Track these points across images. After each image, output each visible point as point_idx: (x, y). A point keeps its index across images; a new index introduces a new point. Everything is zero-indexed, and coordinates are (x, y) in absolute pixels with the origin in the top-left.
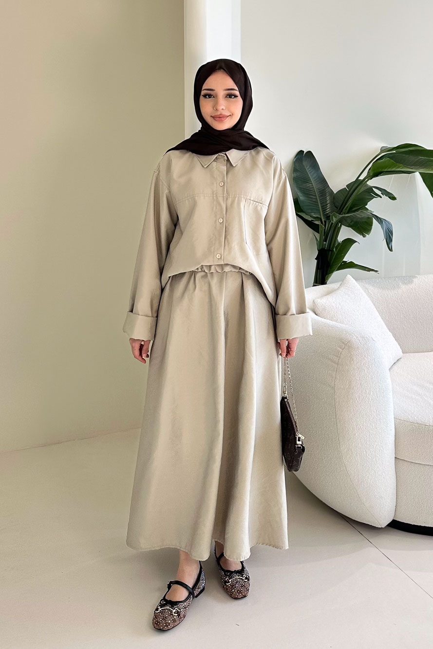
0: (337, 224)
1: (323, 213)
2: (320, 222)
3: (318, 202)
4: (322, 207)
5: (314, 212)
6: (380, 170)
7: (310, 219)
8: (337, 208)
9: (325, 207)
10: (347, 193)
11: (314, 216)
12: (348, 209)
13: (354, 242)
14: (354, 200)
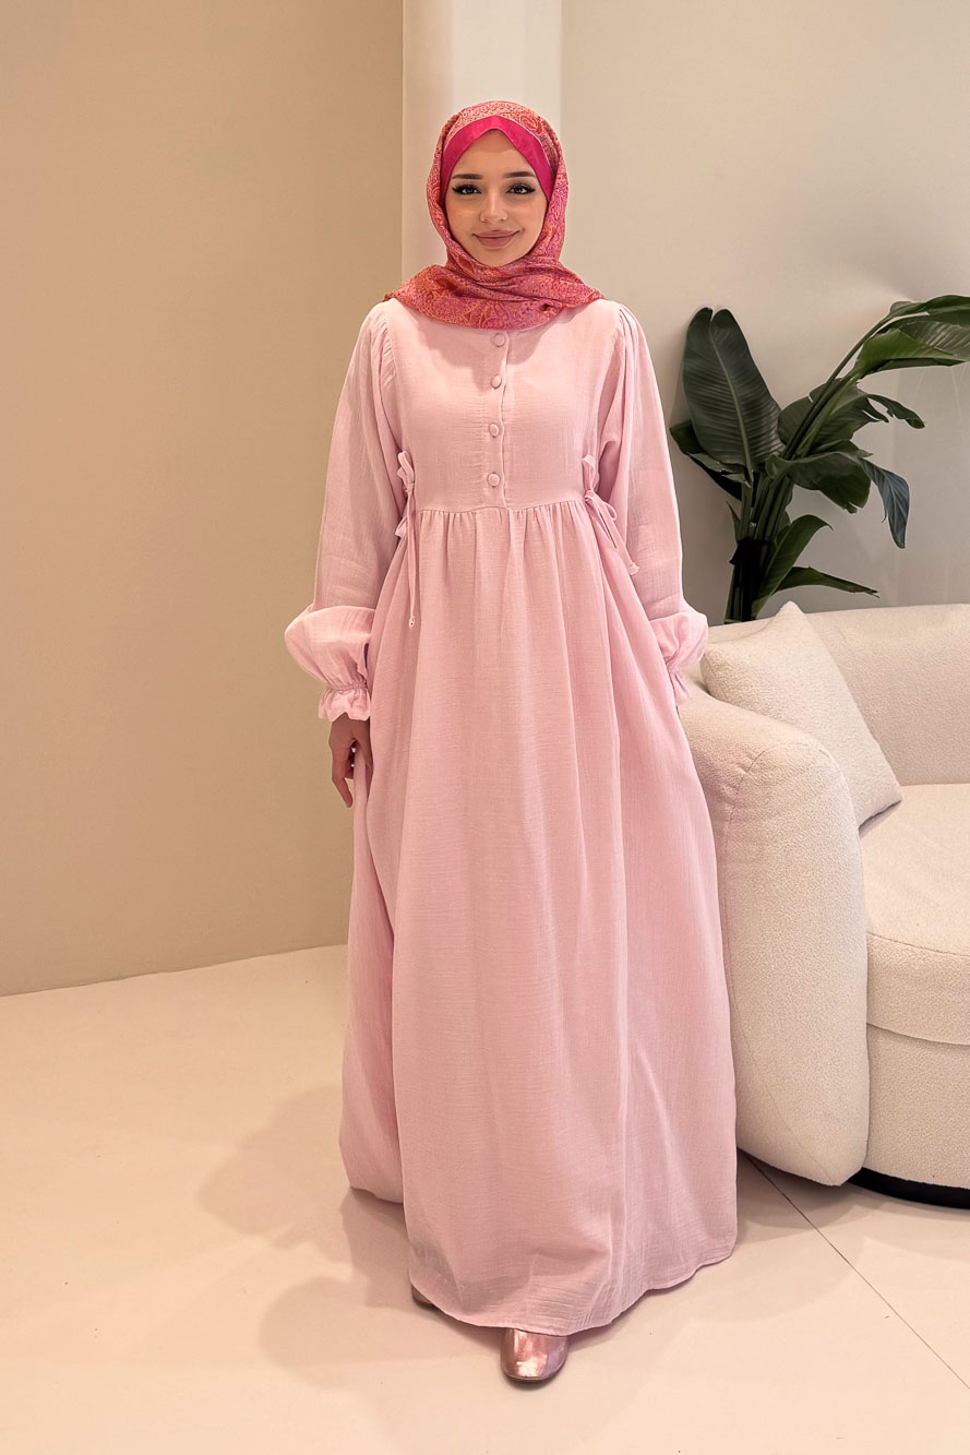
0: (783, 479)
1: (751, 455)
2: (743, 476)
3: (740, 431)
4: (749, 440)
5: (732, 453)
6: (882, 357)
7: (719, 468)
8: (785, 443)
9: (756, 443)
10: (811, 406)
11: (728, 462)
12: (808, 447)
13: (823, 524)
14: (824, 425)
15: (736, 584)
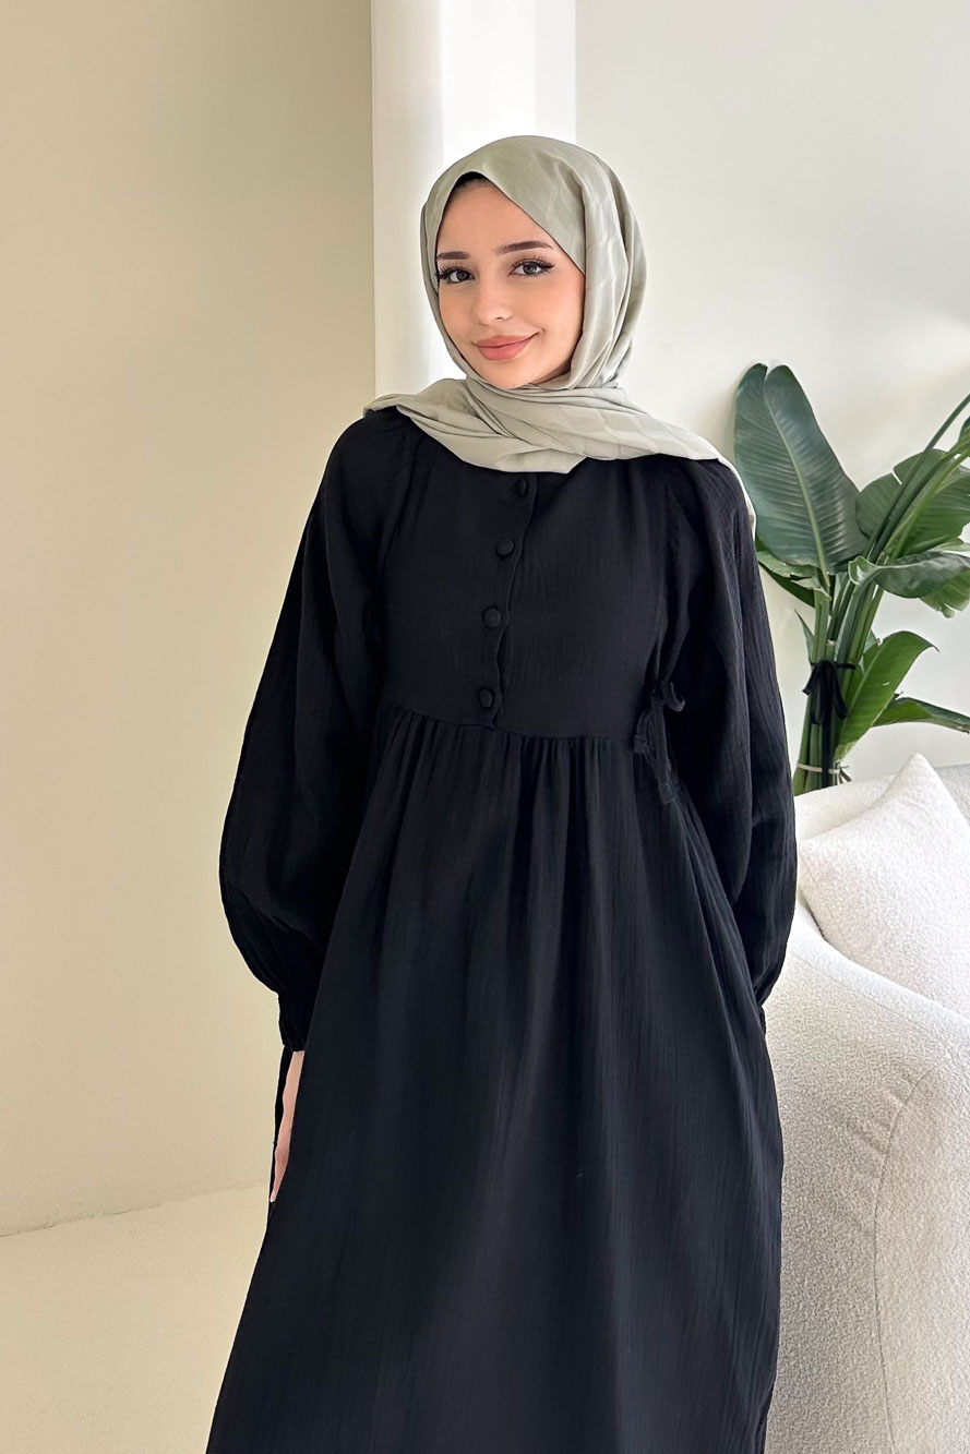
0: (868, 587)
1: (826, 552)
2: (816, 580)
3: (810, 523)
4: (821, 533)
5: (798, 551)
8: (868, 537)
9: (831, 536)
10: (896, 493)
11: (801, 562)
13: (923, 644)
14: (921, 515)
15: (811, 719)
